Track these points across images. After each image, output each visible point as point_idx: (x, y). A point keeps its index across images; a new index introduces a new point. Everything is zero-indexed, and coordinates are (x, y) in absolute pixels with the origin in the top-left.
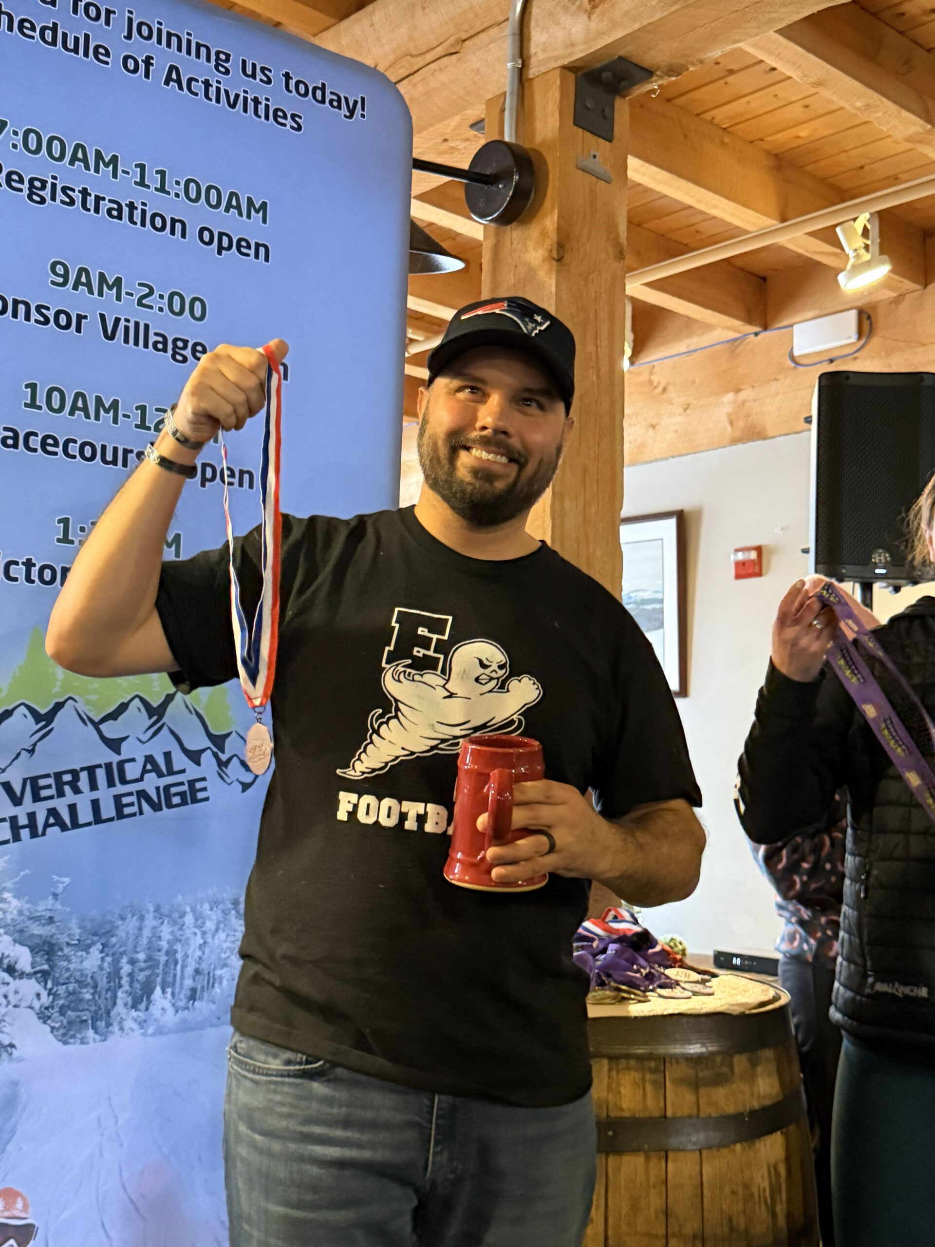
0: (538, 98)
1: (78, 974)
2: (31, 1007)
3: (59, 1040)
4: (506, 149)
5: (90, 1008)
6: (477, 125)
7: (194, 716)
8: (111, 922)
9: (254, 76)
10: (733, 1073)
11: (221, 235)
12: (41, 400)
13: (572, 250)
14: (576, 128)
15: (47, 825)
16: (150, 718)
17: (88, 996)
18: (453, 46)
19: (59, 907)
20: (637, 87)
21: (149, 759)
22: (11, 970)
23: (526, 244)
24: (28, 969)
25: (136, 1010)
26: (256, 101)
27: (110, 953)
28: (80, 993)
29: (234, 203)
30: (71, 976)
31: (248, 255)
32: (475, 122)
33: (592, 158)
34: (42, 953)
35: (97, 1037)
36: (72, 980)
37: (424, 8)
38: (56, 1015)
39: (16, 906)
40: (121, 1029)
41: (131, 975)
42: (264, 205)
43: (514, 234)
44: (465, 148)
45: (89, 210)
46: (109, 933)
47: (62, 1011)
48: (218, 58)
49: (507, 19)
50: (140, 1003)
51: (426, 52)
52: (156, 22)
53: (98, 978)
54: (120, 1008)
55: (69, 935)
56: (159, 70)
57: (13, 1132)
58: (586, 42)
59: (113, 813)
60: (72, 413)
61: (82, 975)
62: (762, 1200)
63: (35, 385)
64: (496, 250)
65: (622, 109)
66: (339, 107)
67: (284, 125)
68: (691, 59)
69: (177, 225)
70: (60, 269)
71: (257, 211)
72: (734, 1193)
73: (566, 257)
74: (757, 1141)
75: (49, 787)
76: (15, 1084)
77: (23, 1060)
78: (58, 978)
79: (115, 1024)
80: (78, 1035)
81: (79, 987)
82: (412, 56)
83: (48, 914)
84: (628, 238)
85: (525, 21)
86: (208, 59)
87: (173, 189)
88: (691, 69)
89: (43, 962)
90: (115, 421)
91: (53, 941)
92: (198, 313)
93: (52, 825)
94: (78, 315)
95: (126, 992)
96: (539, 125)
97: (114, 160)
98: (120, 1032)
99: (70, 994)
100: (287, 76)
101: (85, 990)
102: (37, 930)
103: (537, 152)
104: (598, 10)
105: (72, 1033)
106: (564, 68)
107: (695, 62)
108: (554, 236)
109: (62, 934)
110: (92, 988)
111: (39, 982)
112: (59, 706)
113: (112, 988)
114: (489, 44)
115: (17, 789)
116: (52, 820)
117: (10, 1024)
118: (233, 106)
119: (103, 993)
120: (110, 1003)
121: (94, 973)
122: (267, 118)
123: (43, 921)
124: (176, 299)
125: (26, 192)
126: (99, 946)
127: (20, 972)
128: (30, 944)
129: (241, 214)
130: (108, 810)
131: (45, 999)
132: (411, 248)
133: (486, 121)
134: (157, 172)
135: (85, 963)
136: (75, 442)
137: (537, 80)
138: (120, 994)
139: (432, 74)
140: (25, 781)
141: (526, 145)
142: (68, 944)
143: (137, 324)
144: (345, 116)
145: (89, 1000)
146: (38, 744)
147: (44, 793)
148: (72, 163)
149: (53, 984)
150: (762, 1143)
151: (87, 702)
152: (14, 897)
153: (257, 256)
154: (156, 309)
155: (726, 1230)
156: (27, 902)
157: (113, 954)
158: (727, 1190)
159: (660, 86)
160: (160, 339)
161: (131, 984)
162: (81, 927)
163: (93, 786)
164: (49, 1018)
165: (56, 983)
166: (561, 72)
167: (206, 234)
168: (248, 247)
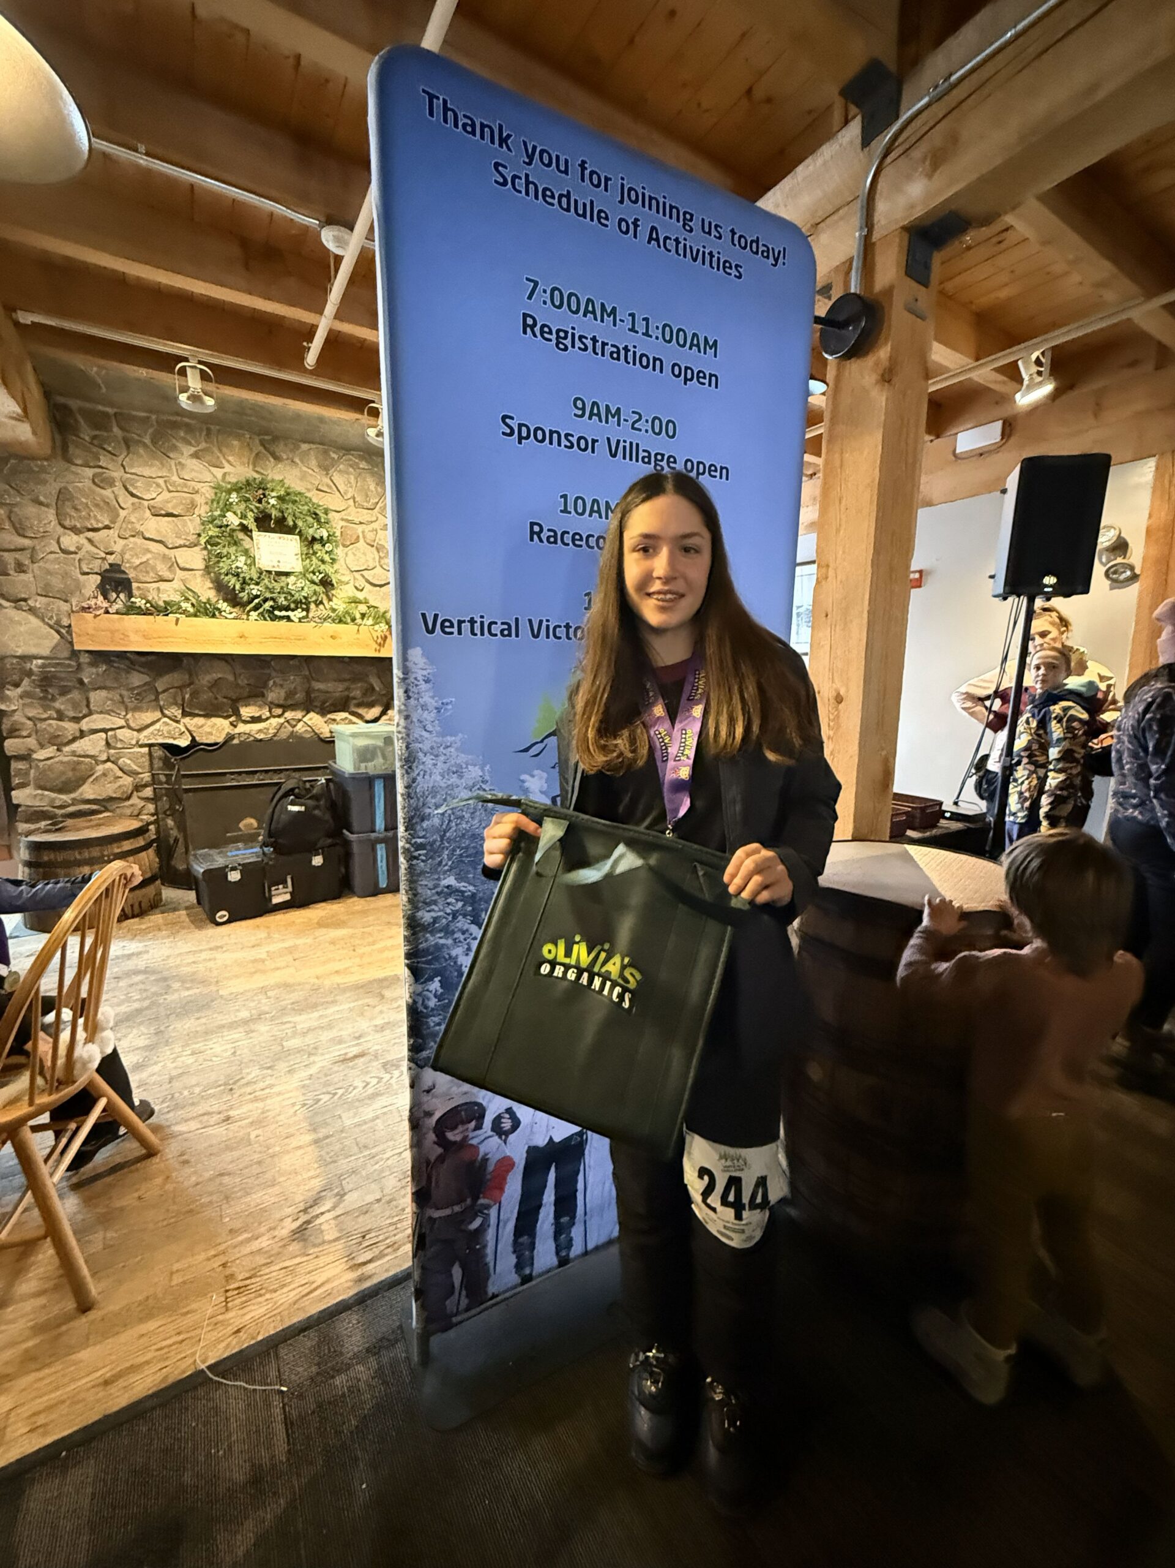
0: (879, 257)
4: (855, 299)
9: (709, 233)
11: (687, 368)
12: (571, 508)
13: (899, 371)
14: (906, 276)
20: (952, 240)
23: (862, 372)
29: (695, 342)
31: (704, 384)
33: (915, 300)
42: (716, 342)
43: (854, 366)
45: (597, 355)
48: (685, 219)
49: (857, 198)
52: (641, 188)
56: (644, 231)
58: (922, 204)
60: (590, 515)
63: (567, 496)
65: (936, 261)
66: (768, 257)
67: (730, 274)
69: (657, 363)
71: (711, 348)
73: (893, 378)
85: (873, 194)
86: (678, 220)
87: (654, 332)
92: (671, 433)
94: (592, 439)
96: (879, 276)
97: (614, 309)
100: (733, 232)
103: (876, 298)
104: (938, 172)
106: (905, 228)
108: (886, 364)
114: (838, 222)
118: (695, 260)
122: (718, 269)
124: (657, 422)
125: (554, 342)
129: (699, 351)
133: (832, 284)
134: (643, 319)
136: (593, 537)
137: (880, 242)
141: (870, 294)
143: (631, 443)
144: (772, 264)
148: (585, 315)
154: (643, 430)
159: (971, 237)
160: (648, 454)
166: (902, 231)
167: (676, 369)
168: (704, 377)
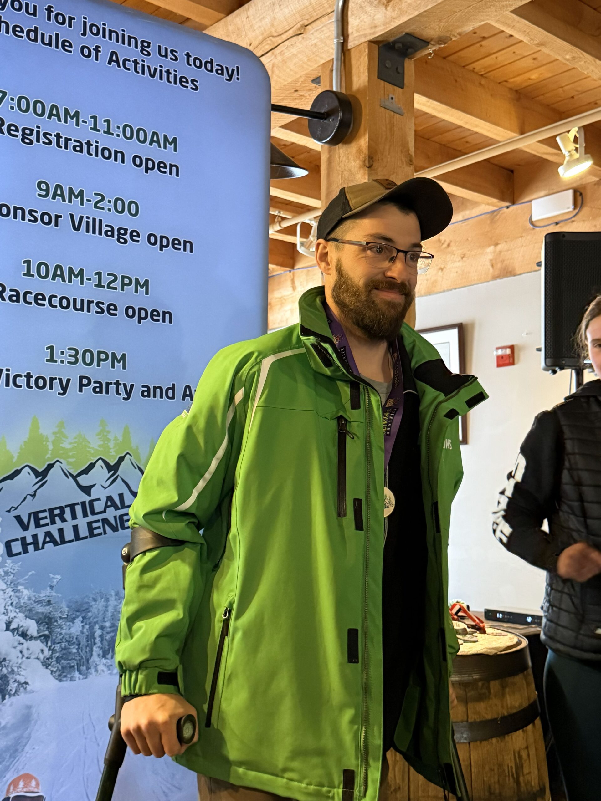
0: (354, 62)
1: (67, 637)
2: (38, 658)
3: (57, 679)
4: (333, 96)
5: (76, 658)
6: (317, 81)
7: (137, 470)
8: (88, 603)
9: (166, 56)
10: (490, 693)
11: (147, 160)
12: (34, 271)
13: (378, 160)
14: (379, 80)
15: (45, 542)
16: (109, 472)
17: (74, 651)
18: (299, 29)
19: (54, 594)
20: (418, 52)
21: (109, 498)
22: (24, 635)
23: (348, 157)
24: (35, 634)
25: (105, 659)
26: (168, 72)
27: (88, 622)
28: (69, 648)
29: (155, 139)
30: (63, 637)
31: (165, 172)
32: (315, 78)
33: (390, 99)
34: (44, 623)
35: (81, 676)
36: (64, 640)
37: (280, 6)
38: (55, 663)
39: (27, 594)
40: (96, 671)
41: (101, 636)
42: (175, 140)
43: (341, 150)
44: (309, 95)
45: (61, 147)
46: (87, 610)
47: (58, 660)
48: (142, 46)
49: (333, 11)
50: (108, 654)
51: (283, 34)
52: (102, 24)
53: (81, 639)
54: (95, 658)
55: (61, 612)
56: (104, 55)
57: (29, 738)
58: (384, 25)
59: (87, 534)
60: (53, 279)
61: (70, 637)
62: (510, 774)
63: (30, 261)
64: (330, 161)
65: (410, 66)
66: (222, 74)
67: (187, 87)
68: (453, 33)
69: (119, 155)
70: (43, 186)
71: (170, 144)
72: (492, 770)
73: (374, 165)
74: (506, 736)
75: (45, 518)
76: (29, 707)
77: (33, 692)
78: (55, 639)
79: (92, 667)
80: (69, 676)
81: (69, 645)
82: (273, 36)
83: (48, 599)
84: (415, 152)
85: (345, 11)
86: (136, 47)
87: (115, 131)
88: (454, 39)
89: (45, 629)
90: (82, 283)
91: (50, 616)
92: (133, 211)
93: (48, 542)
94: (56, 215)
95: (99, 647)
96: (355, 79)
97: (77, 114)
98: (95, 673)
99: (63, 649)
100: (188, 55)
101: (72, 647)
102: (40, 609)
103: (354, 97)
104: (391, 3)
105: (65, 674)
106: (371, 42)
107: (456, 34)
108: (366, 152)
109: (56, 611)
110: (77, 645)
111: (43, 643)
112: (50, 466)
113: (90, 645)
114: (322, 27)
115: (25, 520)
116: (48, 539)
117: (24, 669)
118: (153, 76)
119: (84, 648)
120: (89, 654)
121: (77, 636)
122: (175, 83)
123: (44, 604)
124: (119, 202)
125: (20, 137)
126: (80, 618)
127: (30, 636)
128: (36, 618)
129: (160, 146)
130: (84, 531)
131: (47, 653)
132: (272, 163)
133: (321, 78)
134: (105, 121)
135: (71, 629)
136: (56, 297)
137: (353, 50)
138: (95, 648)
139: (286, 48)
140: (30, 514)
141: (348, 93)
142: (61, 618)
143: (94, 220)
144: (227, 80)
145: (75, 653)
146: (38, 491)
147: (42, 522)
148: (49, 117)
149: (51, 643)
150: (510, 737)
151: (69, 463)
152: (25, 588)
153: (171, 173)
154: (106, 209)
155: (487, 794)
156: (34, 592)
157: (90, 624)
158: (487, 768)
159: (433, 51)
160: (110, 229)
161: (102, 641)
162: (68, 606)
163: (74, 517)
164: (49, 665)
165: (54, 643)
166: (369, 45)
167: (138, 160)
168: (165, 167)
